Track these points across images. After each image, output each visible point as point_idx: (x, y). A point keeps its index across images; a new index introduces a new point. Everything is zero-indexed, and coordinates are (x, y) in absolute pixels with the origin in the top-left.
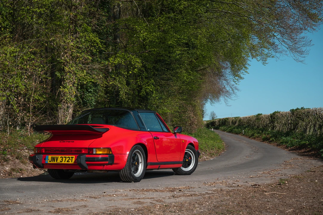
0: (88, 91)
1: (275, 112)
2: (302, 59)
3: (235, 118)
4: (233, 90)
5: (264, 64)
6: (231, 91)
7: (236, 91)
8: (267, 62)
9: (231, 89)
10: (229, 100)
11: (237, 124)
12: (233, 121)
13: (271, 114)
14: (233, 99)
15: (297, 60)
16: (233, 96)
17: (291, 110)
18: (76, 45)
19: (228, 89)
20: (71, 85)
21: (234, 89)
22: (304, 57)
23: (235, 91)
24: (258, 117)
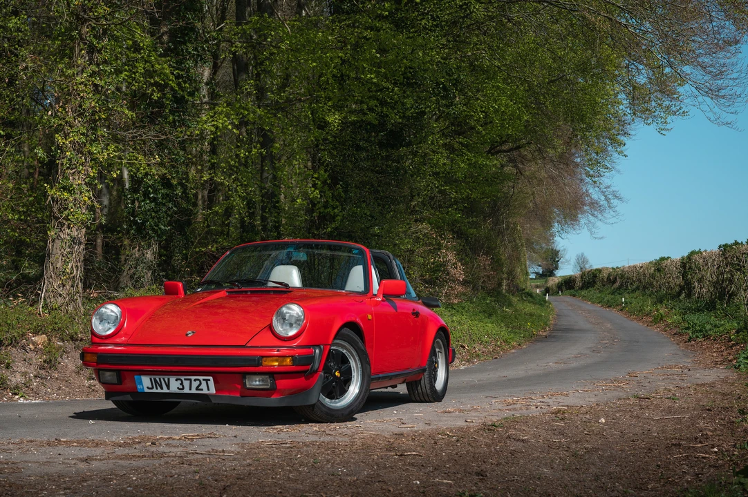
0: (150, 198)
1: (693, 253)
2: (730, 118)
3: (613, 268)
4: (607, 200)
5: (662, 132)
6: (603, 202)
7: (615, 202)
8: (668, 127)
9: (603, 198)
10: (599, 224)
11: (617, 285)
12: (609, 275)
13: (683, 258)
14: (608, 221)
15: (717, 121)
16: (608, 214)
17: (720, 247)
18: (93, 82)
19: (595, 196)
20: (80, 182)
21: (610, 196)
22: (736, 113)
23: (612, 201)
24: (659, 266)
